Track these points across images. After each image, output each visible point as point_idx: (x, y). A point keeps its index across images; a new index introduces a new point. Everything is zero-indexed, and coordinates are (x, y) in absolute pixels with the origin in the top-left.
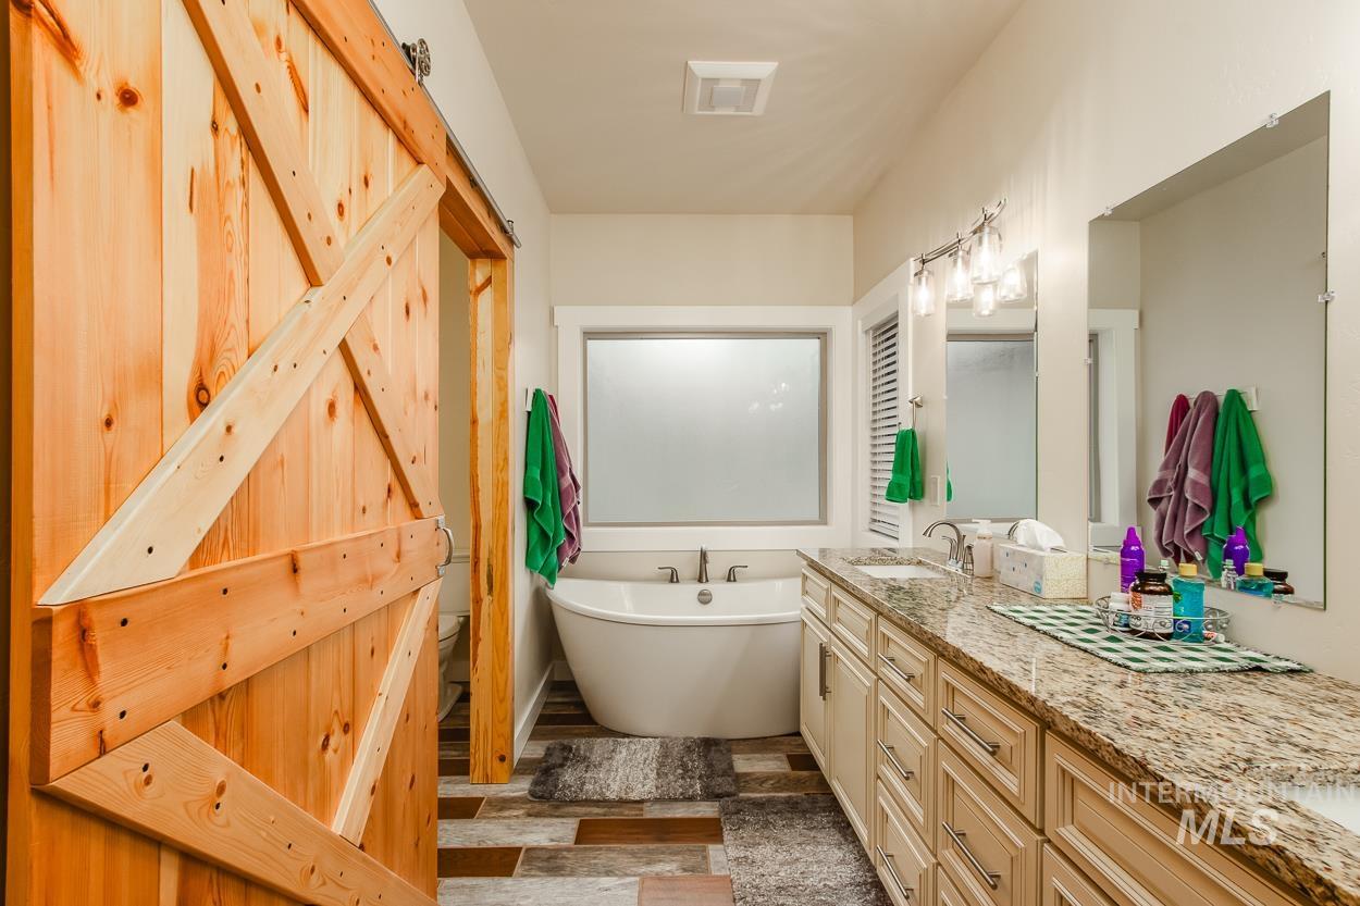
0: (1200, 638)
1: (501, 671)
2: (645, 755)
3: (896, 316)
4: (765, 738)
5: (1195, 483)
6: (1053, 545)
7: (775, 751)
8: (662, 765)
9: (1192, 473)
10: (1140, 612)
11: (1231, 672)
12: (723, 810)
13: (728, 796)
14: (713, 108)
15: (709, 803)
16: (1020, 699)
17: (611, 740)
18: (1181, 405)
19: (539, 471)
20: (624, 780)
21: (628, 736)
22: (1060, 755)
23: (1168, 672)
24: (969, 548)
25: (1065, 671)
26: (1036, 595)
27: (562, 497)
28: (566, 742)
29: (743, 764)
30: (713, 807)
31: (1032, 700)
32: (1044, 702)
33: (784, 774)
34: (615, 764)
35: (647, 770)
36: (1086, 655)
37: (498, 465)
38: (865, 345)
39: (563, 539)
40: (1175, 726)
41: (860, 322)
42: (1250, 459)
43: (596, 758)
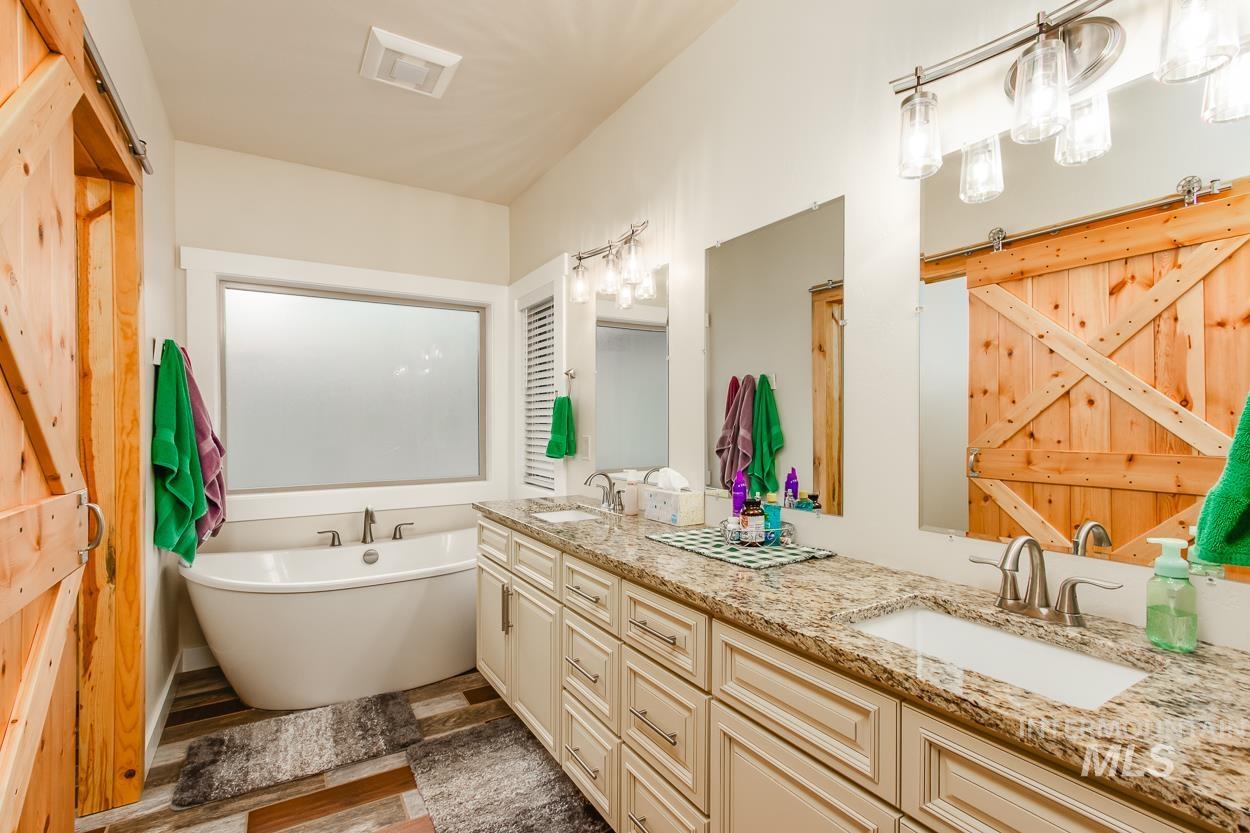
0: (778, 543)
1: (129, 671)
2: (317, 726)
3: (551, 299)
4: (439, 682)
5: (744, 439)
6: (682, 487)
7: (452, 691)
8: (337, 731)
9: (742, 432)
10: (748, 529)
11: (801, 561)
12: (412, 757)
13: (414, 743)
14: (393, 78)
15: (396, 755)
16: (695, 600)
17: (272, 721)
18: (734, 383)
19: (173, 435)
20: (296, 756)
21: (291, 712)
22: (723, 633)
23: (770, 566)
24: (619, 492)
25: (716, 575)
26: (673, 526)
27: (204, 464)
28: (213, 736)
29: (422, 710)
30: (399, 757)
31: (704, 599)
32: (713, 598)
33: (464, 710)
34: (282, 743)
35: (323, 741)
36: (722, 563)
37: (123, 428)
38: (521, 321)
39: (205, 510)
40: (789, 600)
41: (516, 302)
42: (772, 421)
43: (256, 742)
